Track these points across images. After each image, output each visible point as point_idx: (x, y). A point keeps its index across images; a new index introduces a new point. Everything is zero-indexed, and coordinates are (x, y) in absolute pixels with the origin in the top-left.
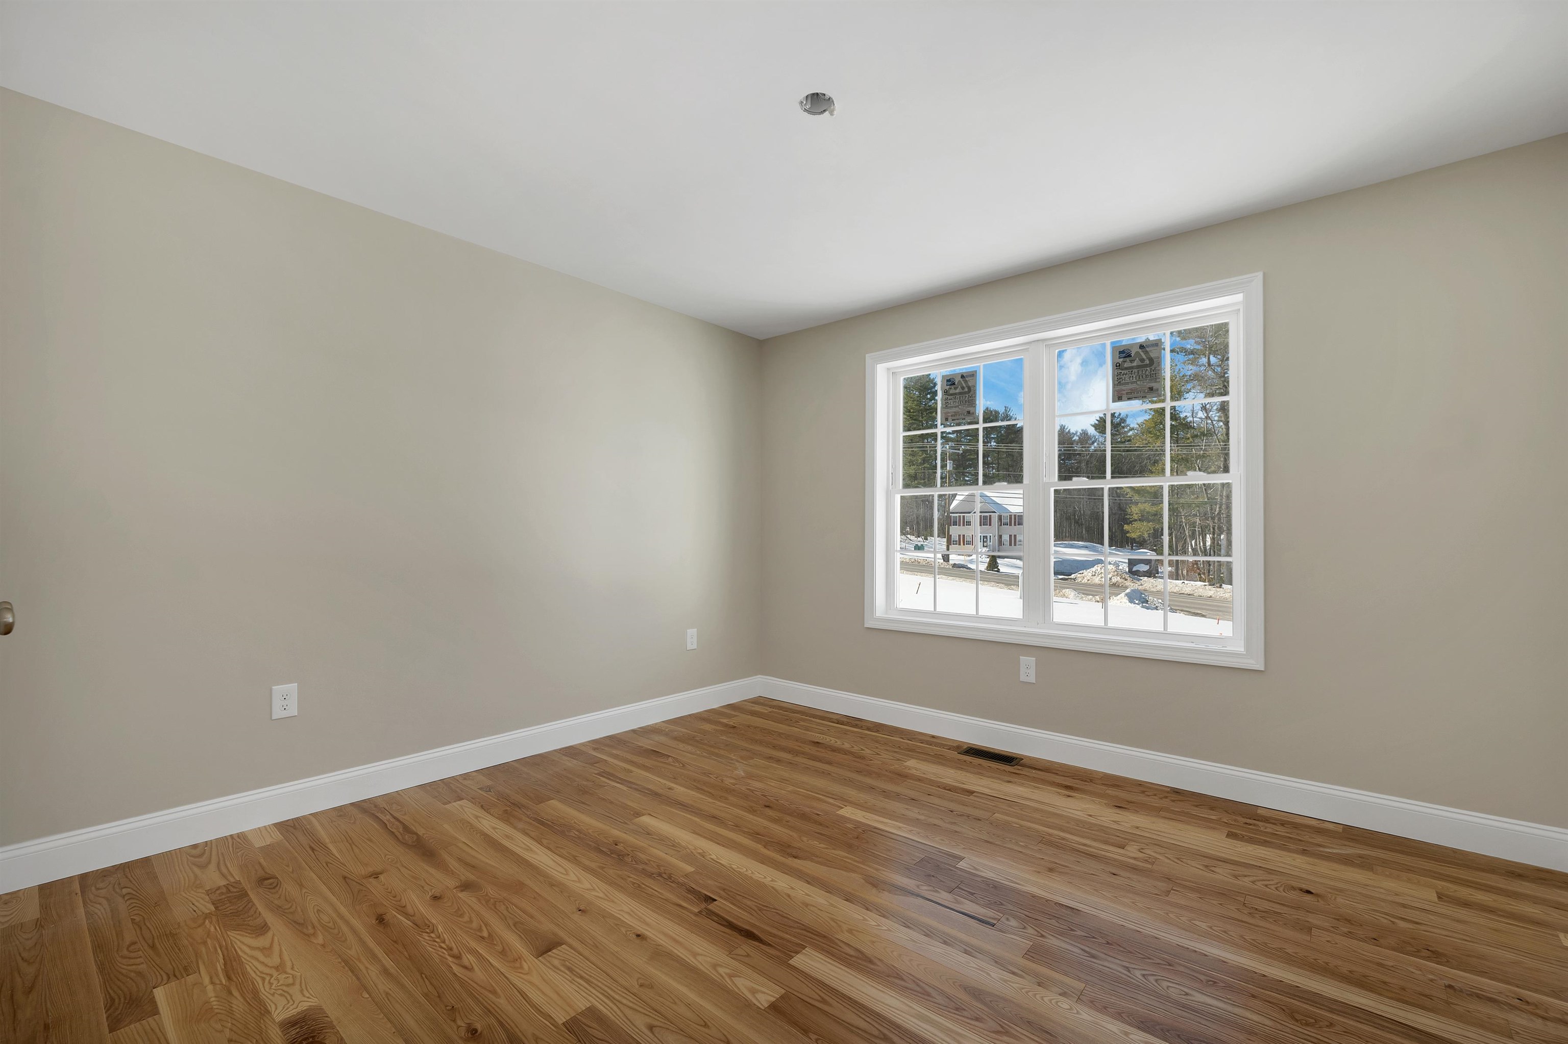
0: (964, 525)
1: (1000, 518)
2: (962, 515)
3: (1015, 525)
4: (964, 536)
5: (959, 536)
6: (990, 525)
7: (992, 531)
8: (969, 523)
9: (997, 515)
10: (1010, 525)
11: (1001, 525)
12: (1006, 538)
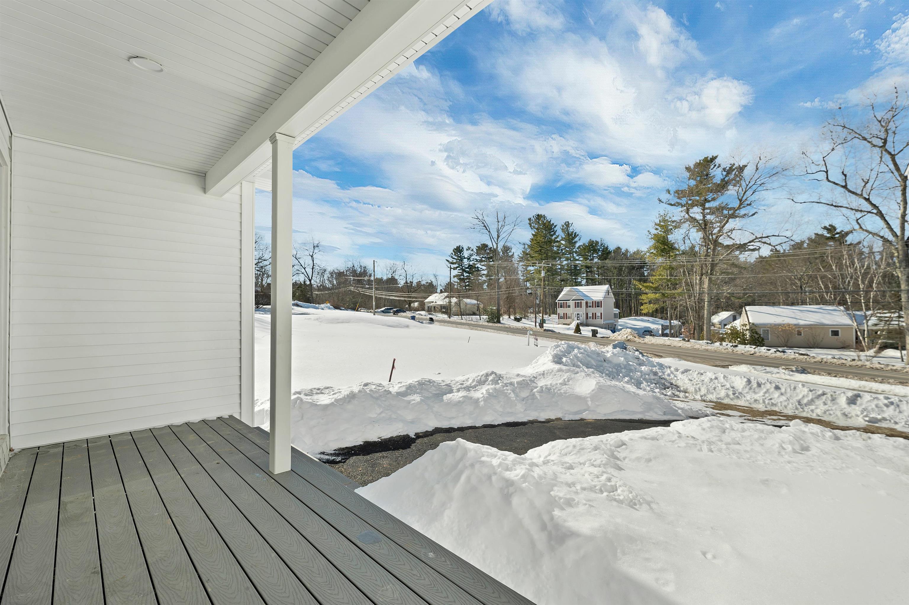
0: (566, 308)
1: (587, 303)
2: (565, 302)
3: (595, 307)
4: (566, 314)
5: (564, 314)
6: (581, 307)
7: (582, 311)
8: (569, 307)
9: (585, 301)
10: (593, 307)
11: (587, 307)
12: (590, 315)
